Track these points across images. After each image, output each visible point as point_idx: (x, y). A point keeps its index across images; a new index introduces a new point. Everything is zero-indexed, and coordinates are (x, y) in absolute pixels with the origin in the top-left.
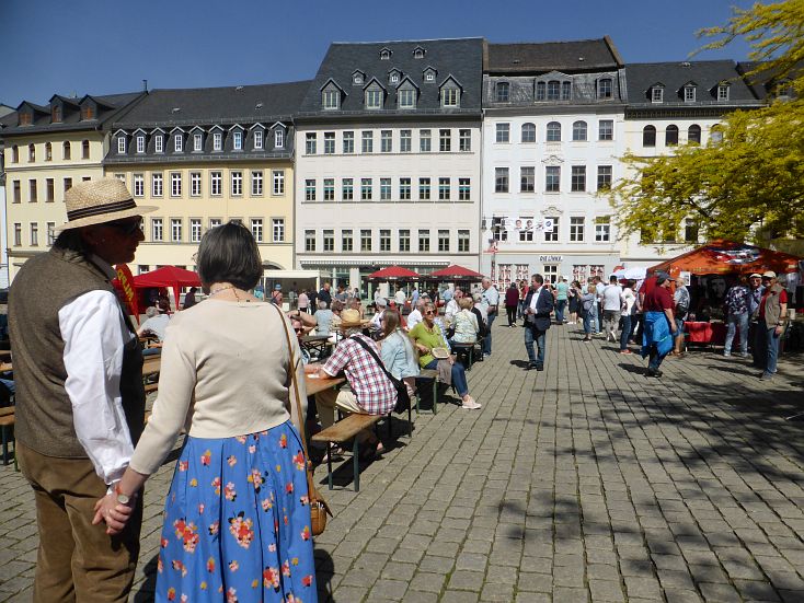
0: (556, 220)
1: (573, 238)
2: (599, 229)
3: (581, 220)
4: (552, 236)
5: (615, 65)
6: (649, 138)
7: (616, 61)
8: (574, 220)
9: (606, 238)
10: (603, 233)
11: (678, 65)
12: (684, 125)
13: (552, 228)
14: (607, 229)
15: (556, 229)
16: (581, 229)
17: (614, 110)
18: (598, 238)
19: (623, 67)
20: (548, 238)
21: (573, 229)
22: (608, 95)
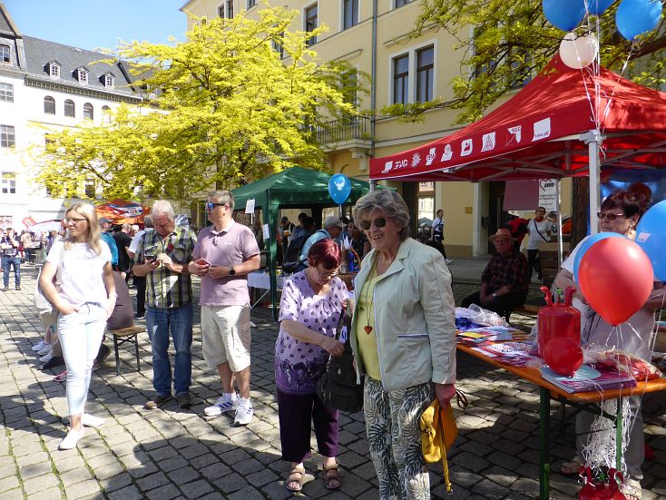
5: (12, 33)
6: (50, 107)
7: (12, 30)
10: (8, 187)
11: (72, 50)
12: (79, 101)
17: (15, 75)
19: (20, 38)
22: (7, 60)
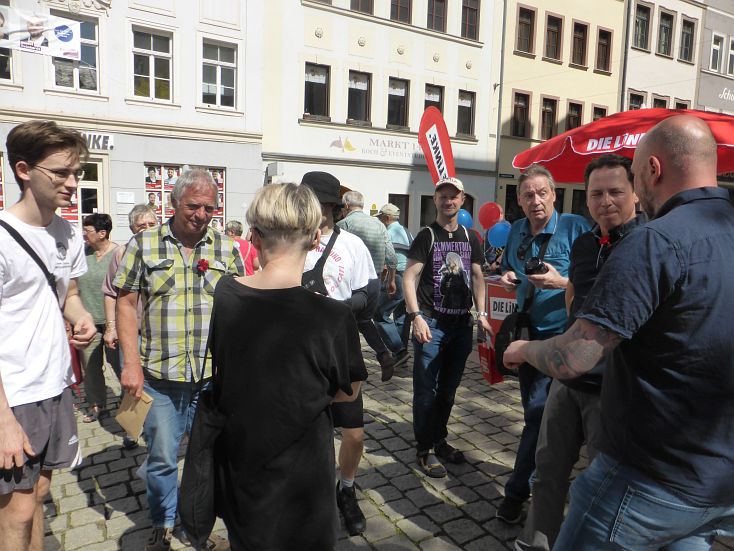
0: (89, 27)
1: (141, 87)
2: (209, 74)
3: (163, 40)
4: (78, 71)
8: (141, 36)
9: (228, 100)
13: (74, 47)
14: (229, 77)
15: (89, 54)
16: (163, 67)
18: (209, 98)
20: (63, 78)
21: (141, 63)
